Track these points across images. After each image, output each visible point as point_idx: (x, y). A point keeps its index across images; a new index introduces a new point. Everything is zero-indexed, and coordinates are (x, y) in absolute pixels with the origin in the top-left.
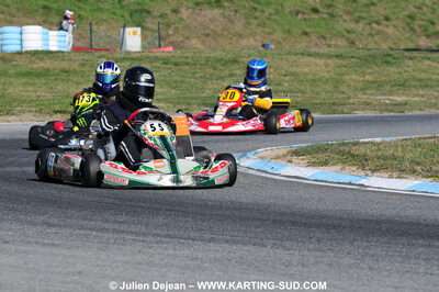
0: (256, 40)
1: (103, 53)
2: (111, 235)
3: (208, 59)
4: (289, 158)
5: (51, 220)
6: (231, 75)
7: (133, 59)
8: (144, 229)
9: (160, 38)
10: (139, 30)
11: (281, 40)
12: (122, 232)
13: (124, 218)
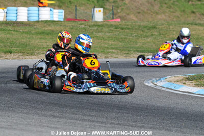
0: (165, 16)
1: (83, 22)
2: (87, 123)
3: (139, 26)
4: (184, 82)
5: (55, 114)
6: (152, 35)
7: (99, 26)
8: (105, 120)
9: (113, 14)
10: (102, 9)
11: (180, 16)
12: (93, 121)
13: (94, 113)
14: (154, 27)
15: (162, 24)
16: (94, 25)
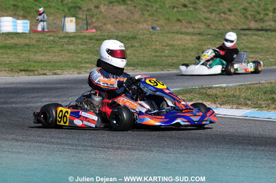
0: (148, 25)
1: (51, 34)
2: (55, 146)
3: (117, 37)
5: (17, 137)
6: (132, 46)
7: (70, 37)
8: (76, 142)
9: (87, 24)
10: (74, 19)
11: (164, 25)
12: (62, 144)
13: (64, 135)
14: (134, 38)
15: (144, 34)
16: (64, 37)
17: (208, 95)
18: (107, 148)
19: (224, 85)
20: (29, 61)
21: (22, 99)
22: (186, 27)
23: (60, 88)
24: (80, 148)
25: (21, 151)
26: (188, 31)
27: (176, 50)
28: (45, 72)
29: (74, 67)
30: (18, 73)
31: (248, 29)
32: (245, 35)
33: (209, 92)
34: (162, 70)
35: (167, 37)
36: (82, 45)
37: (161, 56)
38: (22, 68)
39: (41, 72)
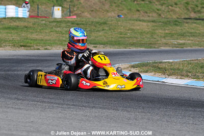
0: (115, 13)
1: (44, 19)
2: (47, 104)
3: (92, 22)
4: (130, 69)
6: (103, 30)
7: (58, 22)
8: (62, 102)
9: (70, 12)
10: (60, 8)
11: (127, 14)
12: (52, 103)
13: (53, 96)
14: (105, 23)
15: (112, 21)
16: (53, 21)
17: (159, 68)
18: (85, 107)
19: (171, 61)
20: (27, 39)
21: (22, 68)
22: (143, 16)
23: (50, 60)
24: (65, 106)
25: (22, 107)
26: (145, 19)
27: (136, 33)
28: (38, 48)
29: (60, 44)
30: (19, 48)
31: (189, 19)
32: (187, 23)
33: (160, 66)
34: (125, 48)
35: (129, 23)
36: (66, 27)
37: (124, 38)
38: (22, 44)
39: (36, 47)
